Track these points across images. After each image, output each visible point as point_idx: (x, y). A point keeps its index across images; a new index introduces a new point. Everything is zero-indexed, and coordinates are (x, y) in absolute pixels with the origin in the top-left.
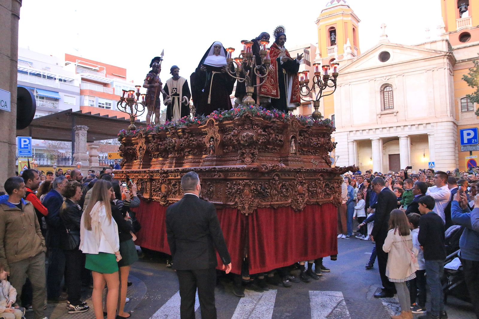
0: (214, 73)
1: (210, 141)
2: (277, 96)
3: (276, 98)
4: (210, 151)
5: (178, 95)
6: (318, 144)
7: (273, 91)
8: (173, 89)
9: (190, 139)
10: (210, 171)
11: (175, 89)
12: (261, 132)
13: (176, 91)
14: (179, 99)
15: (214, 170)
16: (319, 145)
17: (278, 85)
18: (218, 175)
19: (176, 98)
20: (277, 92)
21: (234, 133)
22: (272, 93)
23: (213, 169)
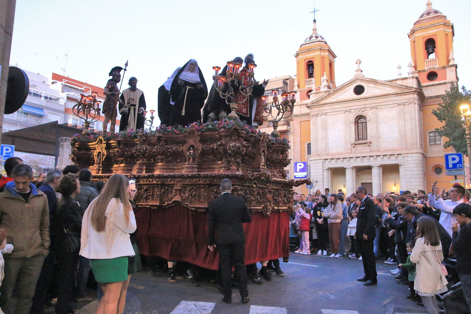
0: (188, 88)
1: (190, 149)
2: (247, 114)
3: (246, 116)
4: (190, 159)
5: (135, 106)
6: (277, 159)
7: (244, 110)
8: (130, 99)
9: (166, 146)
10: (193, 177)
11: (131, 100)
12: (245, 144)
13: (133, 101)
14: (135, 109)
15: (199, 176)
16: (279, 160)
17: (249, 104)
18: (204, 180)
19: (132, 108)
20: (247, 111)
21: (222, 143)
22: (243, 111)
23: (197, 175)
